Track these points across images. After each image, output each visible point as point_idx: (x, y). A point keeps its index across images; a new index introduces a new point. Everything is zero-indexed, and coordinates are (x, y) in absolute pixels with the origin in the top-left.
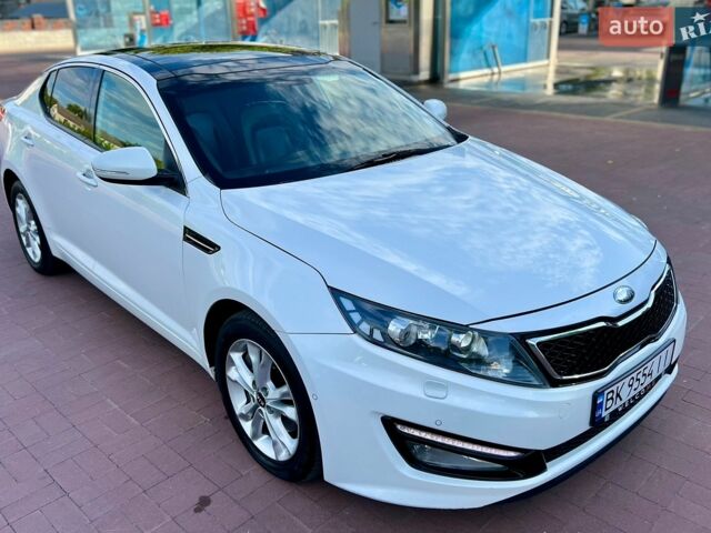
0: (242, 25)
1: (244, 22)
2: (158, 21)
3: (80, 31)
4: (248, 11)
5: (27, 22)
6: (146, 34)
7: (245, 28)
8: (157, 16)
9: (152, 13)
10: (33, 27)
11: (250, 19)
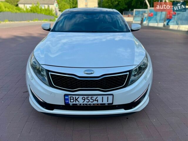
0: (168, 16)
1: (169, 16)
2: (150, 15)
3: (135, 18)
4: (171, 13)
5: (127, 16)
6: (146, 18)
7: (168, 17)
8: (150, 14)
9: (149, 13)
10: (128, 16)
11: (171, 15)
